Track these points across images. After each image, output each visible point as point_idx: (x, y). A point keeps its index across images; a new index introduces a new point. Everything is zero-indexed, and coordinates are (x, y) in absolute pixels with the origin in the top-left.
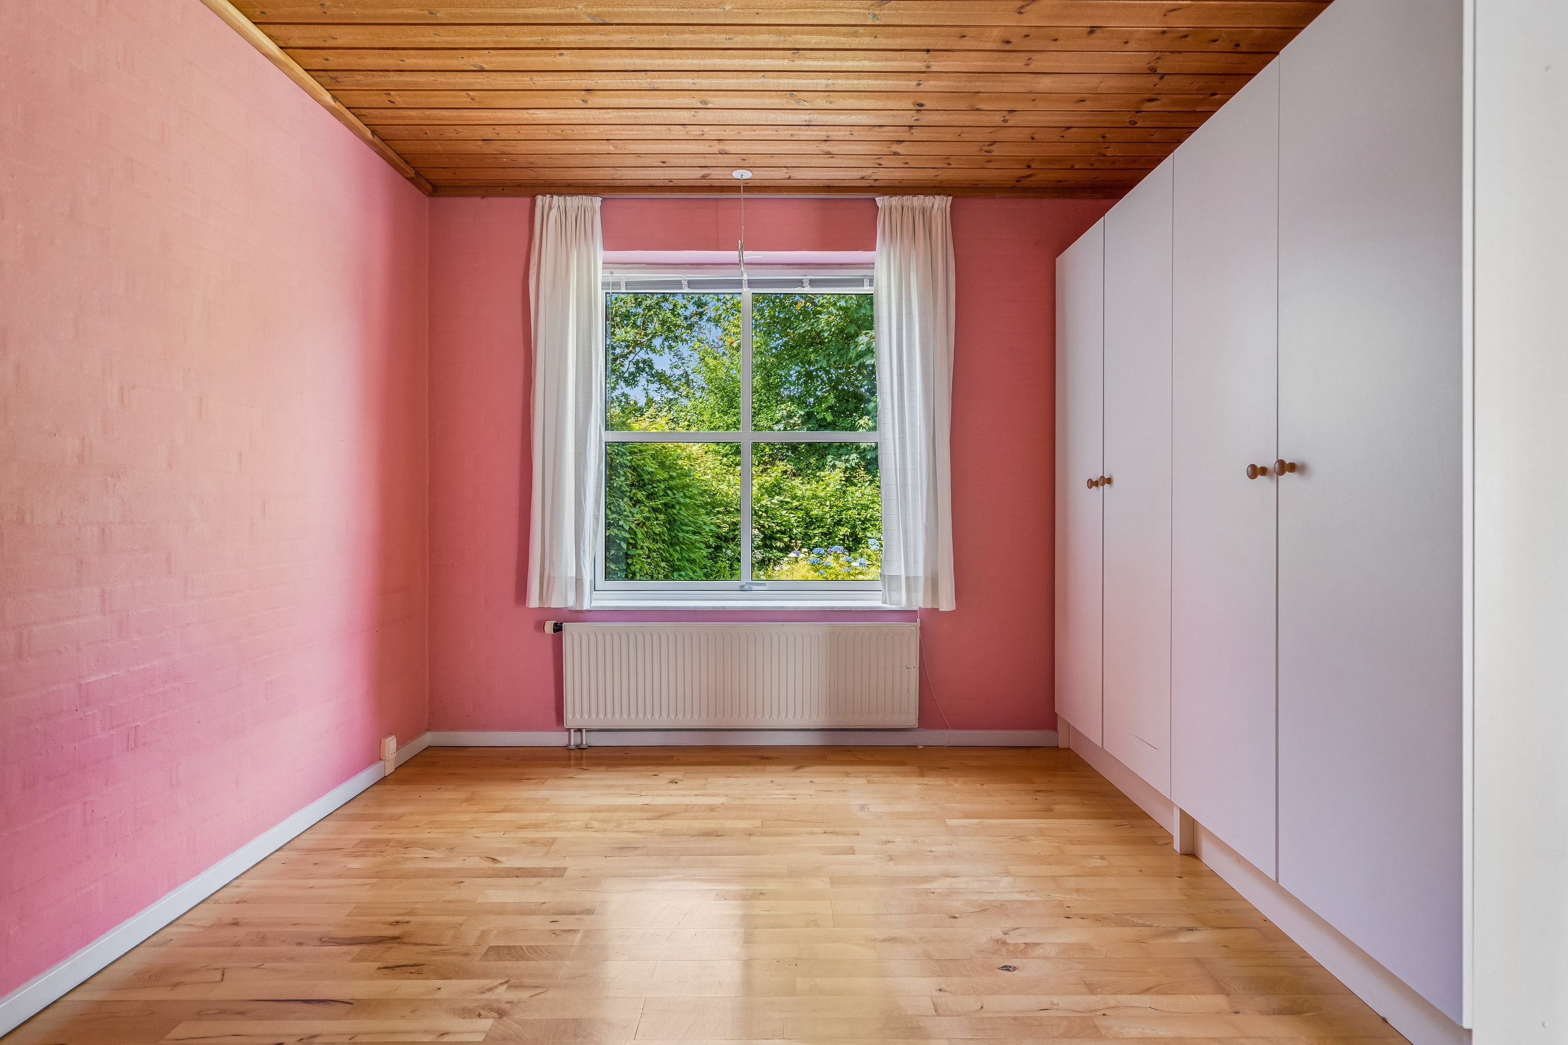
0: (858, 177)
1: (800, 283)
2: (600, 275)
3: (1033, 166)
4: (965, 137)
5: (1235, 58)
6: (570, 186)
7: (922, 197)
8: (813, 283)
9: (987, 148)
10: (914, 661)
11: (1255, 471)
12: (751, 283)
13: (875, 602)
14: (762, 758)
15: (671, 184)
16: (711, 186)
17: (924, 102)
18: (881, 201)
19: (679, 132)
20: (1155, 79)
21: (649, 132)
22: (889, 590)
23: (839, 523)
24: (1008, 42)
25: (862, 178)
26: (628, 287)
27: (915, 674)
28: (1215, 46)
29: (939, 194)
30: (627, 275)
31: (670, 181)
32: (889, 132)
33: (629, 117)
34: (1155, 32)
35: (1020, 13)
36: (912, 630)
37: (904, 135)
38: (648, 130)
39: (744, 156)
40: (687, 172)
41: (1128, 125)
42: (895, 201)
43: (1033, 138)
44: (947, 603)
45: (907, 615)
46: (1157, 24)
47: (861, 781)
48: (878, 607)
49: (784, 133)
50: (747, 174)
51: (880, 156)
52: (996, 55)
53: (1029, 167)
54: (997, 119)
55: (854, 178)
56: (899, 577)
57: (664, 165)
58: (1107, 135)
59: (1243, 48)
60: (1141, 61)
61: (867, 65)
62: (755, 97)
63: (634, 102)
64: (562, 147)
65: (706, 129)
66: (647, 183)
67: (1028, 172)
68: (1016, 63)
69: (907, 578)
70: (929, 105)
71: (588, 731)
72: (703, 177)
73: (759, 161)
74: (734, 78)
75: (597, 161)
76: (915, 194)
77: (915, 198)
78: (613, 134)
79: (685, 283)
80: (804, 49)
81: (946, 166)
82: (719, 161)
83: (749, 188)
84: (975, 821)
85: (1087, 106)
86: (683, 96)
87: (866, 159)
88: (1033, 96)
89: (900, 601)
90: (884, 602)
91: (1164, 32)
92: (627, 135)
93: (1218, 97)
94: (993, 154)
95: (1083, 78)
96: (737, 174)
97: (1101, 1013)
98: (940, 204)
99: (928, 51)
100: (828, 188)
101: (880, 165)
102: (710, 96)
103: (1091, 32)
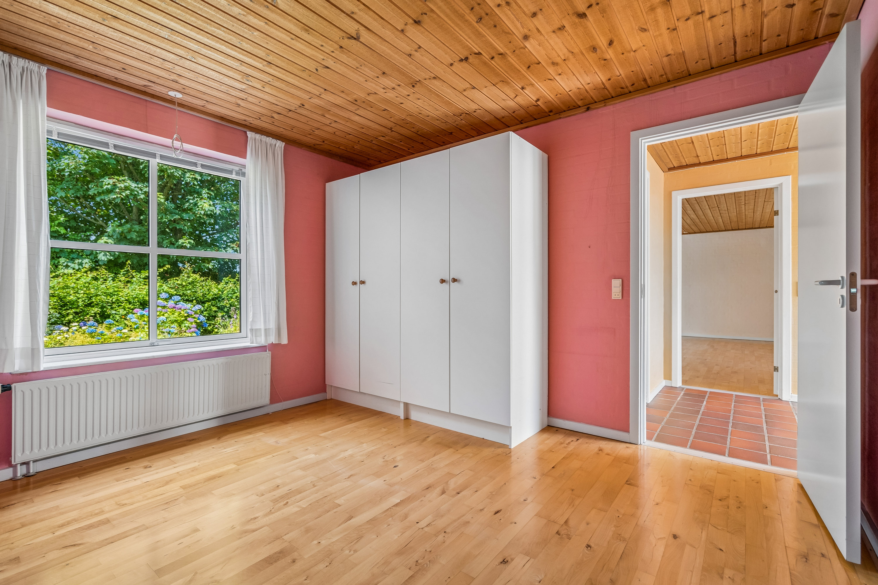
0: (243, 119)
1: (195, 164)
2: (44, 125)
3: (325, 142)
4: (309, 123)
5: (415, 135)
6: (16, 48)
7: (271, 138)
8: (203, 166)
9: (314, 130)
10: (268, 371)
11: (443, 281)
12: (162, 157)
13: (246, 343)
14: (190, 441)
15: (115, 80)
16: (145, 92)
17: (305, 105)
18: (250, 134)
19: (158, 62)
20: (390, 131)
21: (134, 53)
22: (256, 336)
23: (90, 305)
24: (356, 101)
25: (245, 120)
26: (59, 136)
27: (268, 377)
28: (413, 130)
29: (279, 140)
30: (57, 127)
31: (116, 79)
32: (278, 108)
33: (128, 41)
34: (401, 119)
35: (368, 95)
36: (268, 355)
37: (284, 112)
38: (134, 52)
39: (185, 87)
40: (136, 80)
41: (370, 141)
42: (258, 136)
43: (335, 133)
44: (285, 341)
45: (262, 348)
46: (404, 117)
47: (261, 434)
48: (248, 346)
49: (223, 88)
50: (179, 96)
51: (263, 115)
52: (348, 102)
53: (324, 142)
54: (328, 122)
55: (241, 119)
56: (260, 329)
57: (123, 70)
58: (360, 142)
59: (418, 133)
60: (390, 124)
61: (296, 83)
62: (226, 69)
63: (136, 34)
64: (42, 28)
65: (177, 67)
66: (94, 73)
67: (322, 143)
68: (352, 108)
69: (265, 330)
70: (306, 106)
71: (34, 461)
72: (145, 86)
73: (192, 92)
74: (223, 57)
75: (64, 47)
76: (268, 136)
77: (268, 138)
78: (104, 42)
79: (111, 146)
80: (273, 64)
81: (290, 130)
82: (167, 83)
83: (181, 105)
84: (330, 432)
85: (363, 130)
86: (182, 49)
87: (255, 114)
88: (349, 120)
89: (262, 341)
90: (252, 343)
91: (403, 120)
92: (116, 47)
93: (402, 143)
94: (315, 133)
95: (370, 122)
96: (172, 94)
97: (431, 465)
98: (280, 145)
99: (325, 90)
100: (222, 118)
101: (260, 118)
102: (199, 57)
103: (384, 110)
